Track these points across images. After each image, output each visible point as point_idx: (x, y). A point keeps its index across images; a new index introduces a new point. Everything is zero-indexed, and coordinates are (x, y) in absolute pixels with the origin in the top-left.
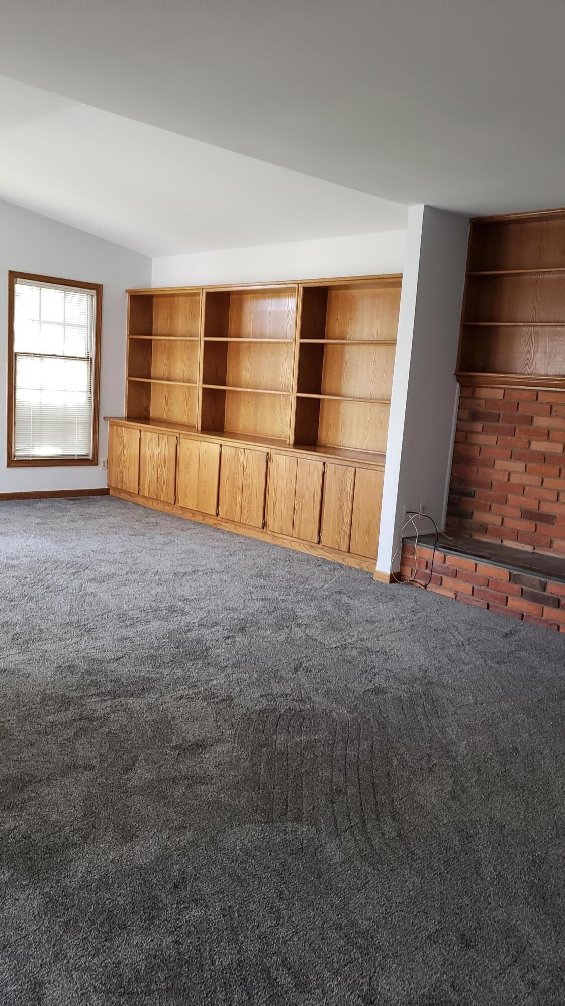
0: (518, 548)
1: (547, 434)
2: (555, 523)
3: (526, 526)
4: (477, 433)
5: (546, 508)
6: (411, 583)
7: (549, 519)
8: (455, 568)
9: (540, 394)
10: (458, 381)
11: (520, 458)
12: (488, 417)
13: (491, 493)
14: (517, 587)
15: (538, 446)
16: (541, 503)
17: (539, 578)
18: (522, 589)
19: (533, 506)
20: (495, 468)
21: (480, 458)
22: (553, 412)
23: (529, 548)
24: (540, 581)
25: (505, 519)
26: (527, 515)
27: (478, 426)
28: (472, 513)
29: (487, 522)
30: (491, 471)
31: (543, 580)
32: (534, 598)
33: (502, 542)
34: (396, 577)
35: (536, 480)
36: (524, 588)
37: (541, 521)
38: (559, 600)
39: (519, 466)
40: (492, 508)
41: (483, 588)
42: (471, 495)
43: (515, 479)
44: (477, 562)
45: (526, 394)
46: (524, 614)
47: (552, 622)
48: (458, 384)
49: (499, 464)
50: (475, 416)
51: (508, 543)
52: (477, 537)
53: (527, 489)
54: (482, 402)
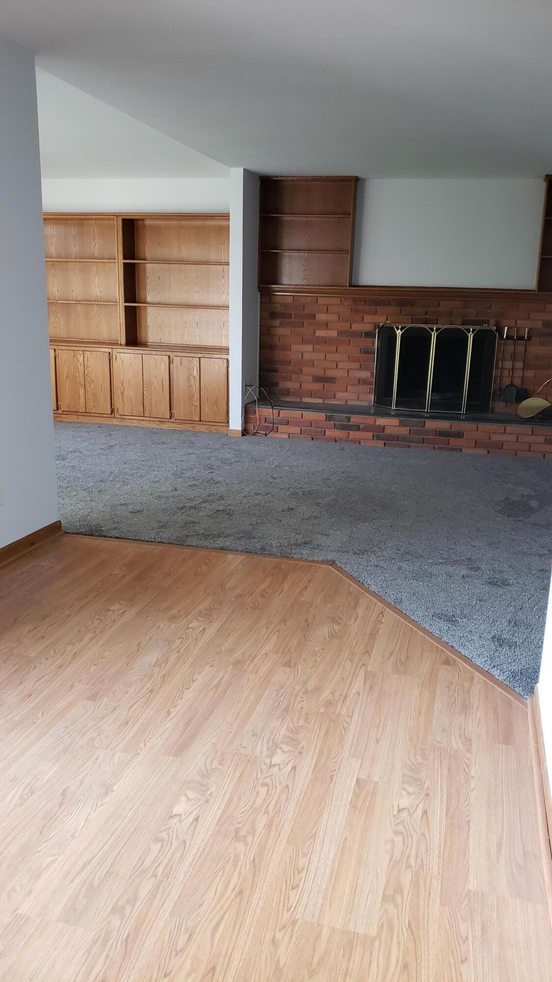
0: (313, 402)
1: (326, 325)
2: (336, 382)
3: (317, 386)
4: (276, 327)
5: (330, 373)
6: (254, 434)
7: (332, 380)
8: (287, 418)
9: (318, 298)
10: (259, 291)
11: (309, 342)
12: (283, 316)
13: (290, 368)
14: (332, 423)
15: (320, 333)
16: (326, 371)
17: (346, 415)
18: (335, 424)
19: (321, 373)
20: (292, 350)
21: (280, 344)
22: (329, 310)
23: (320, 401)
24: (347, 417)
25: (302, 384)
26: (318, 379)
27: (277, 322)
28: (278, 383)
29: (289, 387)
30: (289, 353)
31: (348, 415)
32: (343, 428)
33: (301, 399)
34: (245, 432)
35: (321, 356)
36: (336, 423)
37: (327, 382)
38: (359, 426)
39: (309, 348)
40: (292, 377)
41: (307, 428)
42: (276, 371)
43: (307, 357)
44: (302, 412)
45: (309, 299)
46: (337, 439)
47: (355, 440)
48: (259, 293)
49: (294, 347)
50: (273, 315)
51: (305, 400)
52: (283, 399)
53: (315, 362)
54: (278, 306)
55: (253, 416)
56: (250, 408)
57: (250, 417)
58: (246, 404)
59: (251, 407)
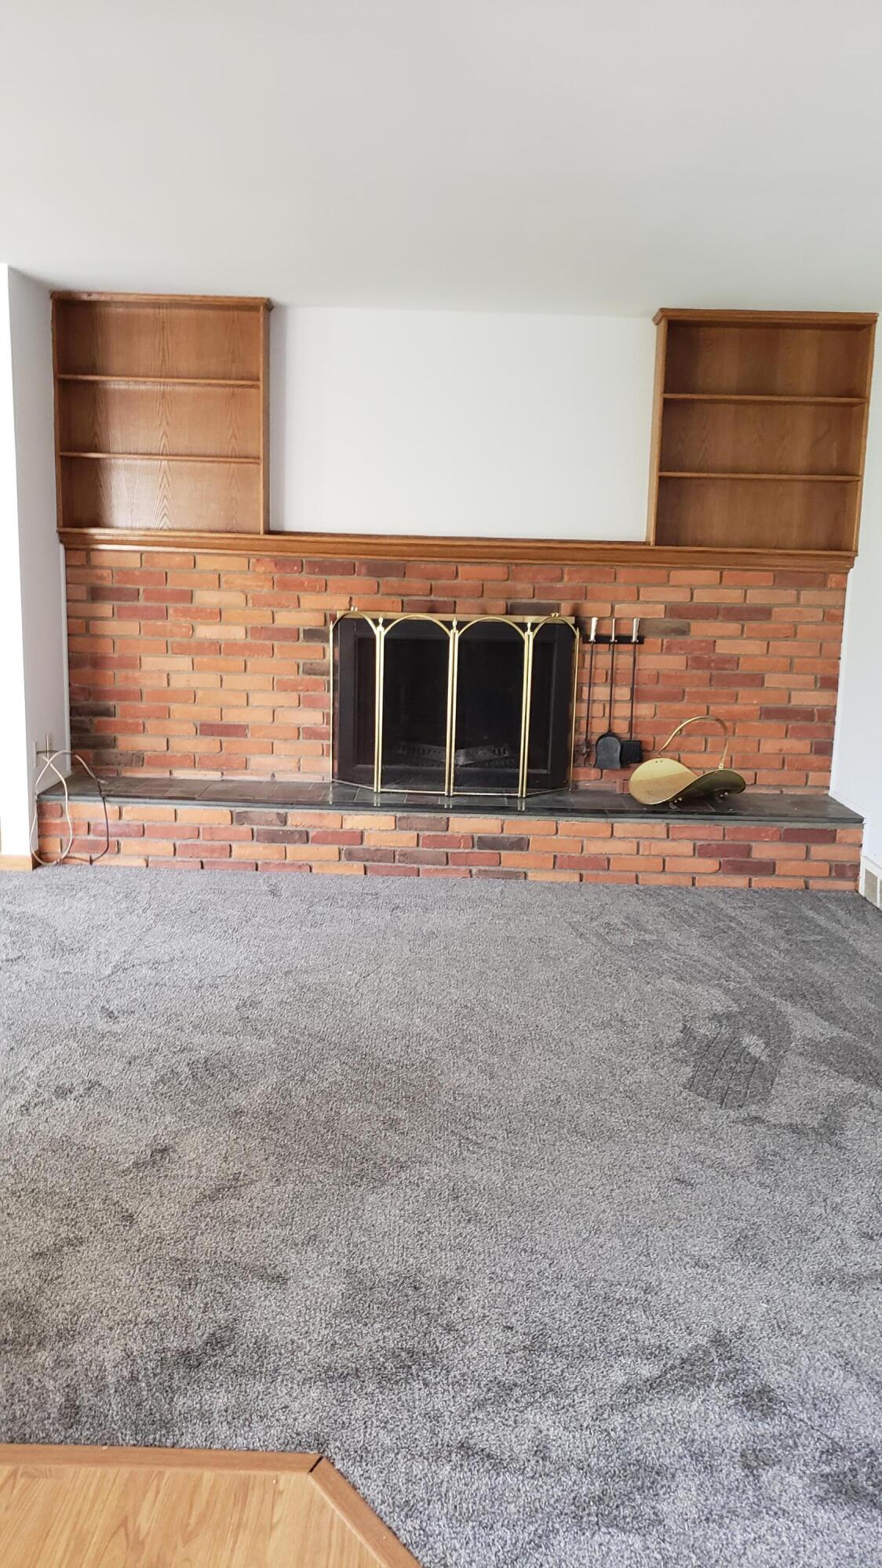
0: (198, 777)
1: (218, 615)
2: (249, 735)
3: (205, 745)
4: (102, 619)
5: (232, 717)
6: (63, 862)
7: (237, 730)
8: (141, 823)
9: (198, 558)
10: (61, 541)
11: (182, 650)
12: (118, 594)
13: (143, 705)
14: (246, 827)
15: (206, 632)
16: (224, 711)
17: (276, 810)
18: (252, 830)
19: (215, 718)
20: (143, 669)
21: (115, 655)
22: (222, 584)
23: (215, 776)
24: (278, 814)
25: (171, 741)
26: (207, 729)
27: (106, 608)
28: (115, 739)
29: (142, 748)
30: (137, 674)
31: (282, 811)
32: (272, 838)
33: (171, 773)
34: (40, 859)
35: (212, 679)
36: (255, 828)
37: (228, 735)
38: (307, 833)
39: (183, 662)
40: (146, 726)
41: (190, 842)
42: (108, 713)
43: (178, 682)
44: (176, 807)
45: (178, 559)
46: (259, 863)
47: (301, 863)
48: (62, 547)
49: (150, 662)
50: (96, 594)
51: (181, 774)
52: (128, 775)
53: (199, 694)
54: (106, 573)
55: (58, 821)
56: (49, 804)
57: (51, 823)
58: (38, 796)
59: (52, 801)
